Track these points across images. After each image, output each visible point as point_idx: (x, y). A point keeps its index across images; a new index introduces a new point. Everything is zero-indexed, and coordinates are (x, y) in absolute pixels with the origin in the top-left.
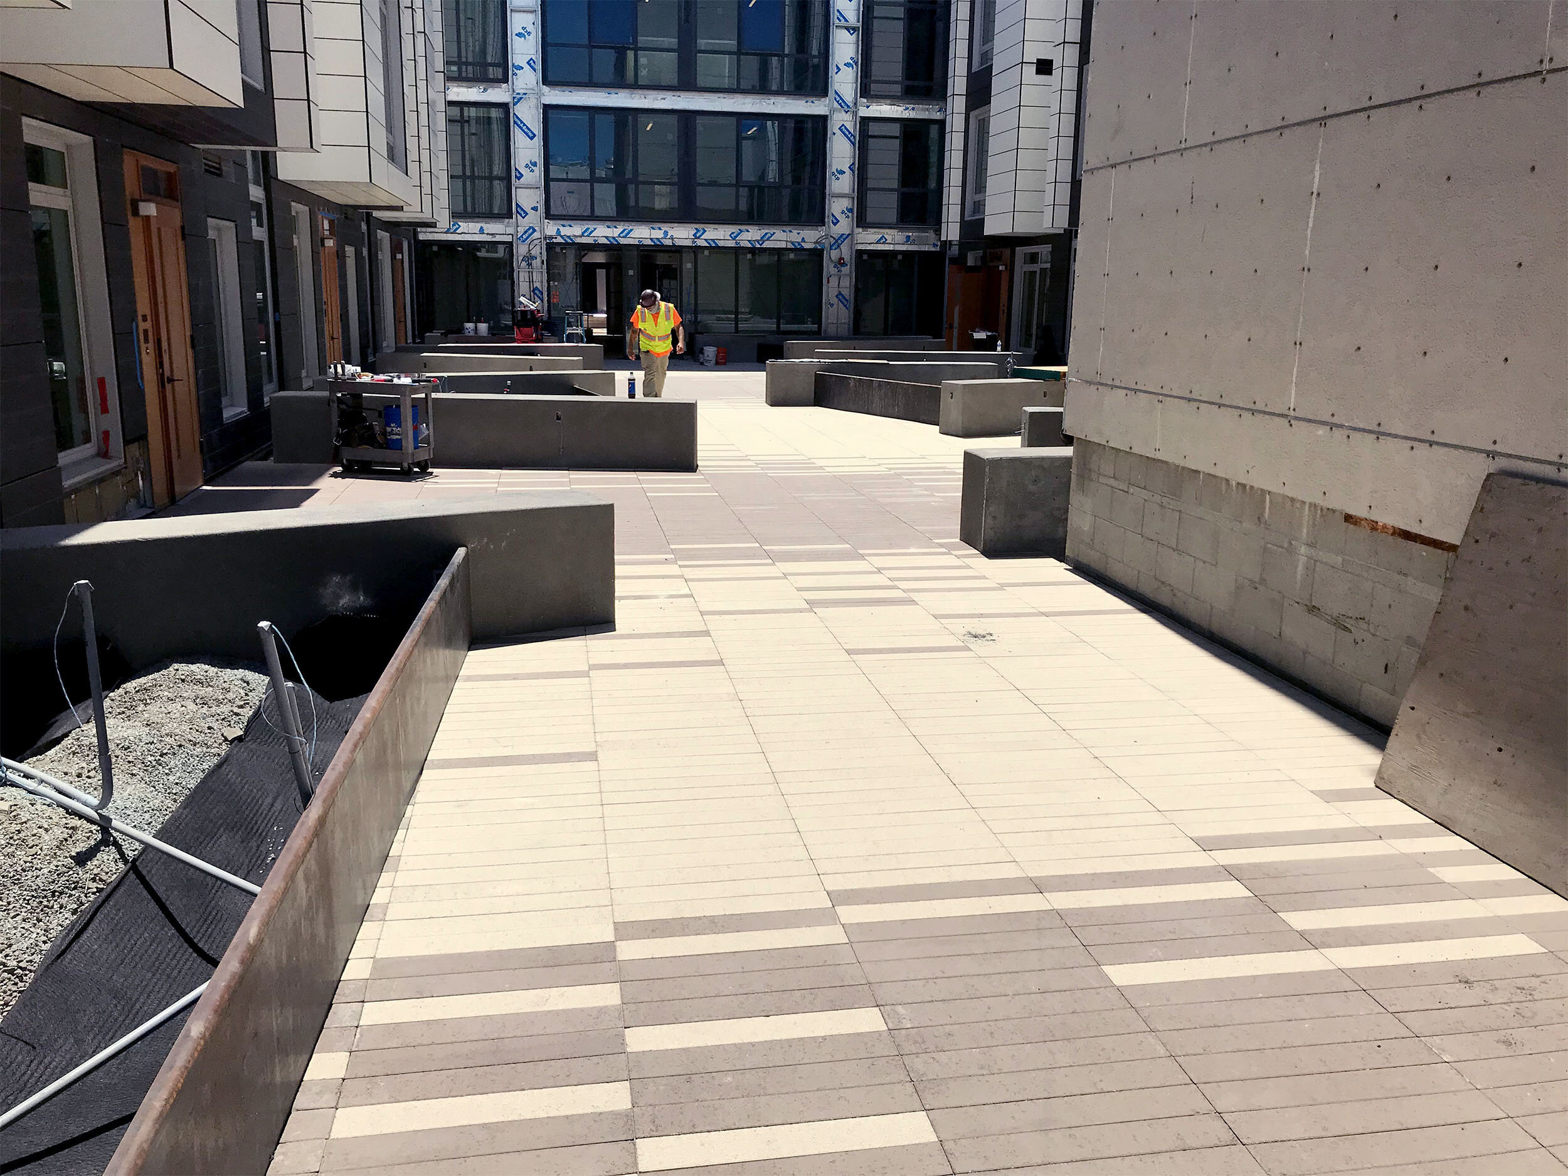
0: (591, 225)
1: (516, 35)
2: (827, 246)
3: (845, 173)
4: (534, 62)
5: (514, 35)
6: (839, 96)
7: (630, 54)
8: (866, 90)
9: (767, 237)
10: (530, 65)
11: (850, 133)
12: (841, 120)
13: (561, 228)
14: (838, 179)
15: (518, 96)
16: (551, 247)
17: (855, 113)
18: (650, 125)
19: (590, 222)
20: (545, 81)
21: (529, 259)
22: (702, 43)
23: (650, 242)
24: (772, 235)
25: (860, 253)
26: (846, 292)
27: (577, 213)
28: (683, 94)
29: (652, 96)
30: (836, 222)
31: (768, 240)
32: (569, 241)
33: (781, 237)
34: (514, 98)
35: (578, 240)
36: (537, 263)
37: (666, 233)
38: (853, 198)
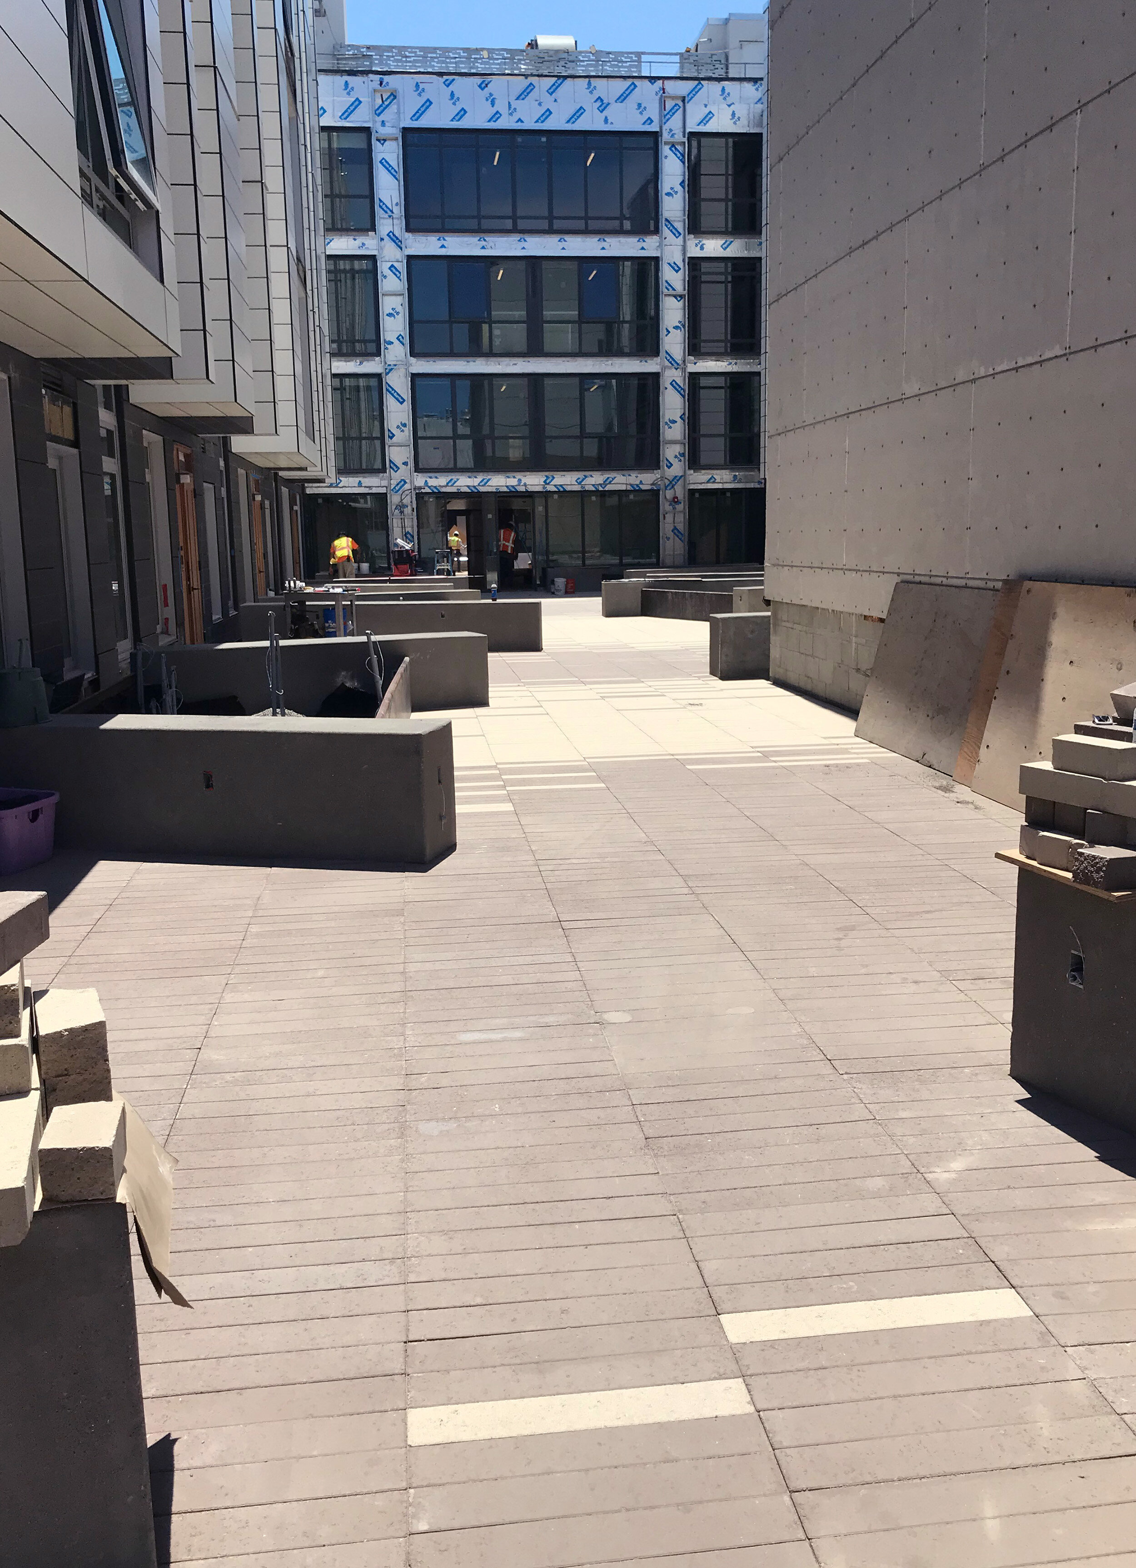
0: (454, 476)
1: (387, 315)
2: (662, 487)
3: (676, 422)
4: (403, 338)
5: (385, 314)
6: (669, 355)
7: (485, 327)
8: (694, 348)
9: (609, 481)
10: (399, 340)
11: (680, 387)
12: (672, 376)
13: (429, 480)
14: (670, 427)
15: (391, 367)
16: (420, 497)
17: (684, 370)
18: (504, 387)
19: (452, 474)
20: (413, 354)
21: (401, 507)
22: (548, 314)
23: (505, 489)
24: (613, 479)
25: (692, 492)
26: (680, 527)
27: (442, 466)
28: (532, 360)
29: (505, 363)
30: (670, 465)
31: (610, 483)
32: (436, 491)
33: (620, 481)
34: (386, 369)
35: (443, 490)
36: (408, 511)
37: (520, 480)
38: (685, 444)
